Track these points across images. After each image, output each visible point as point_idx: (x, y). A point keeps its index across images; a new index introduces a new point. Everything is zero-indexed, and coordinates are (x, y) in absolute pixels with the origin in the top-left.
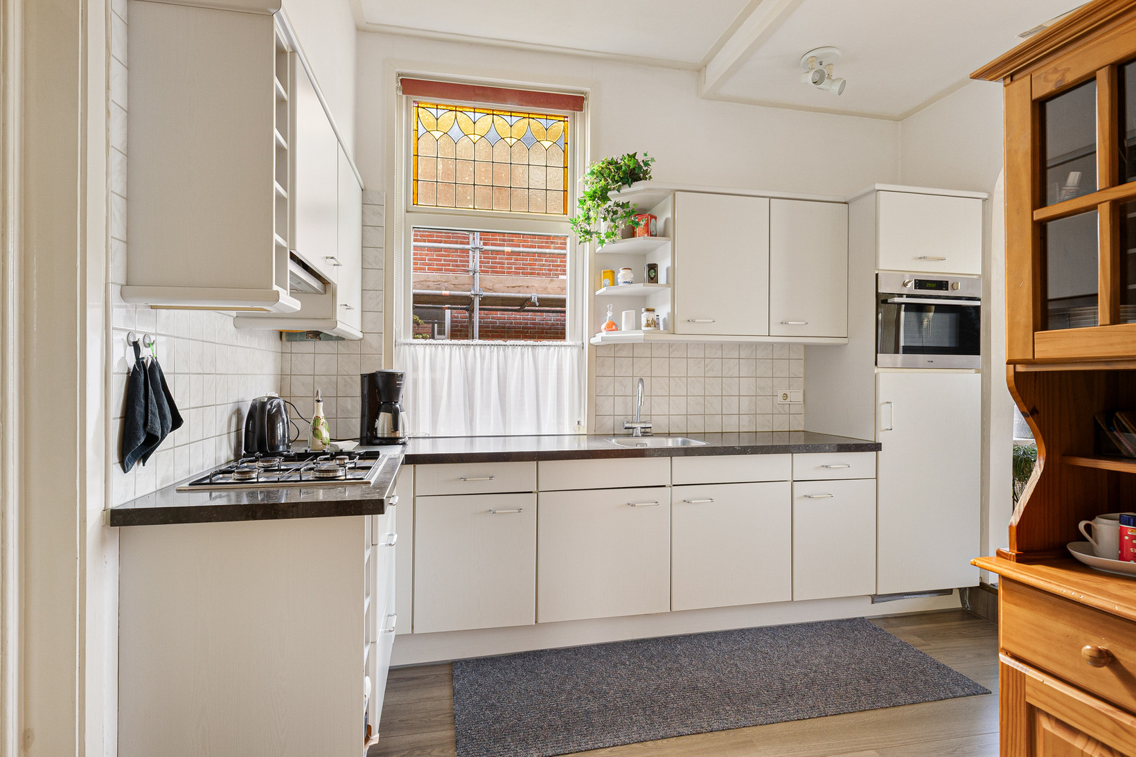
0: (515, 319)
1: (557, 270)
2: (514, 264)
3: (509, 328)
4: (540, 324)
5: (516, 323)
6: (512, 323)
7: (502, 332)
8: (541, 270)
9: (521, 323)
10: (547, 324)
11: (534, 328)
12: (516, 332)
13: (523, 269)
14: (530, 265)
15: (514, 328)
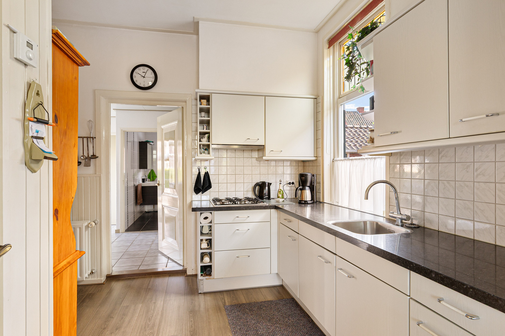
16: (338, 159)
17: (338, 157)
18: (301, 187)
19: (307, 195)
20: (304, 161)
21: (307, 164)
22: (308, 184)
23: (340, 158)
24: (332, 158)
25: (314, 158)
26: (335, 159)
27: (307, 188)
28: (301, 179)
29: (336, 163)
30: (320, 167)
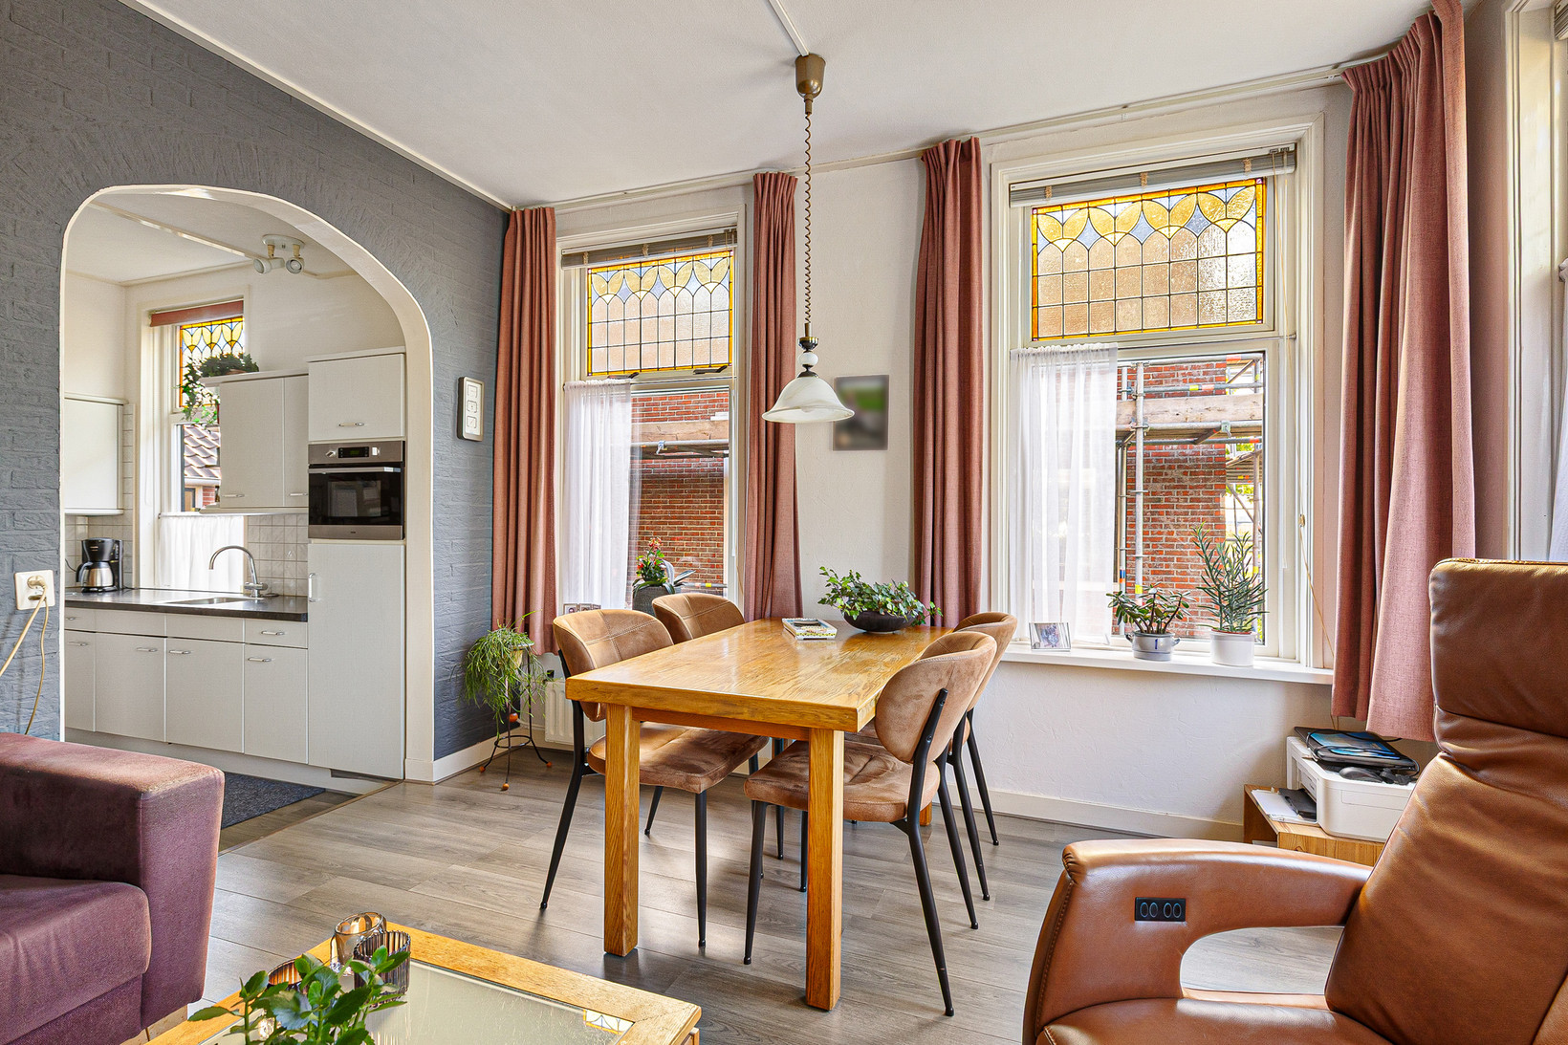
0: (670, 466)
1: (714, 406)
2: (668, 404)
3: (663, 477)
4: (695, 471)
5: (671, 471)
6: (666, 471)
7: (656, 482)
8: (697, 407)
9: (675, 471)
10: (703, 471)
11: (690, 476)
12: (670, 481)
13: (678, 408)
14: (684, 402)
15: (668, 476)
16: (169, 514)
17: (170, 510)
18: (89, 564)
19: (104, 576)
20: (89, 516)
21: (98, 521)
22: (106, 557)
23: (173, 513)
24: (157, 512)
25: (117, 512)
26: (164, 514)
27: (103, 564)
28: (89, 550)
29: (165, 521)
30: (132, 529)
